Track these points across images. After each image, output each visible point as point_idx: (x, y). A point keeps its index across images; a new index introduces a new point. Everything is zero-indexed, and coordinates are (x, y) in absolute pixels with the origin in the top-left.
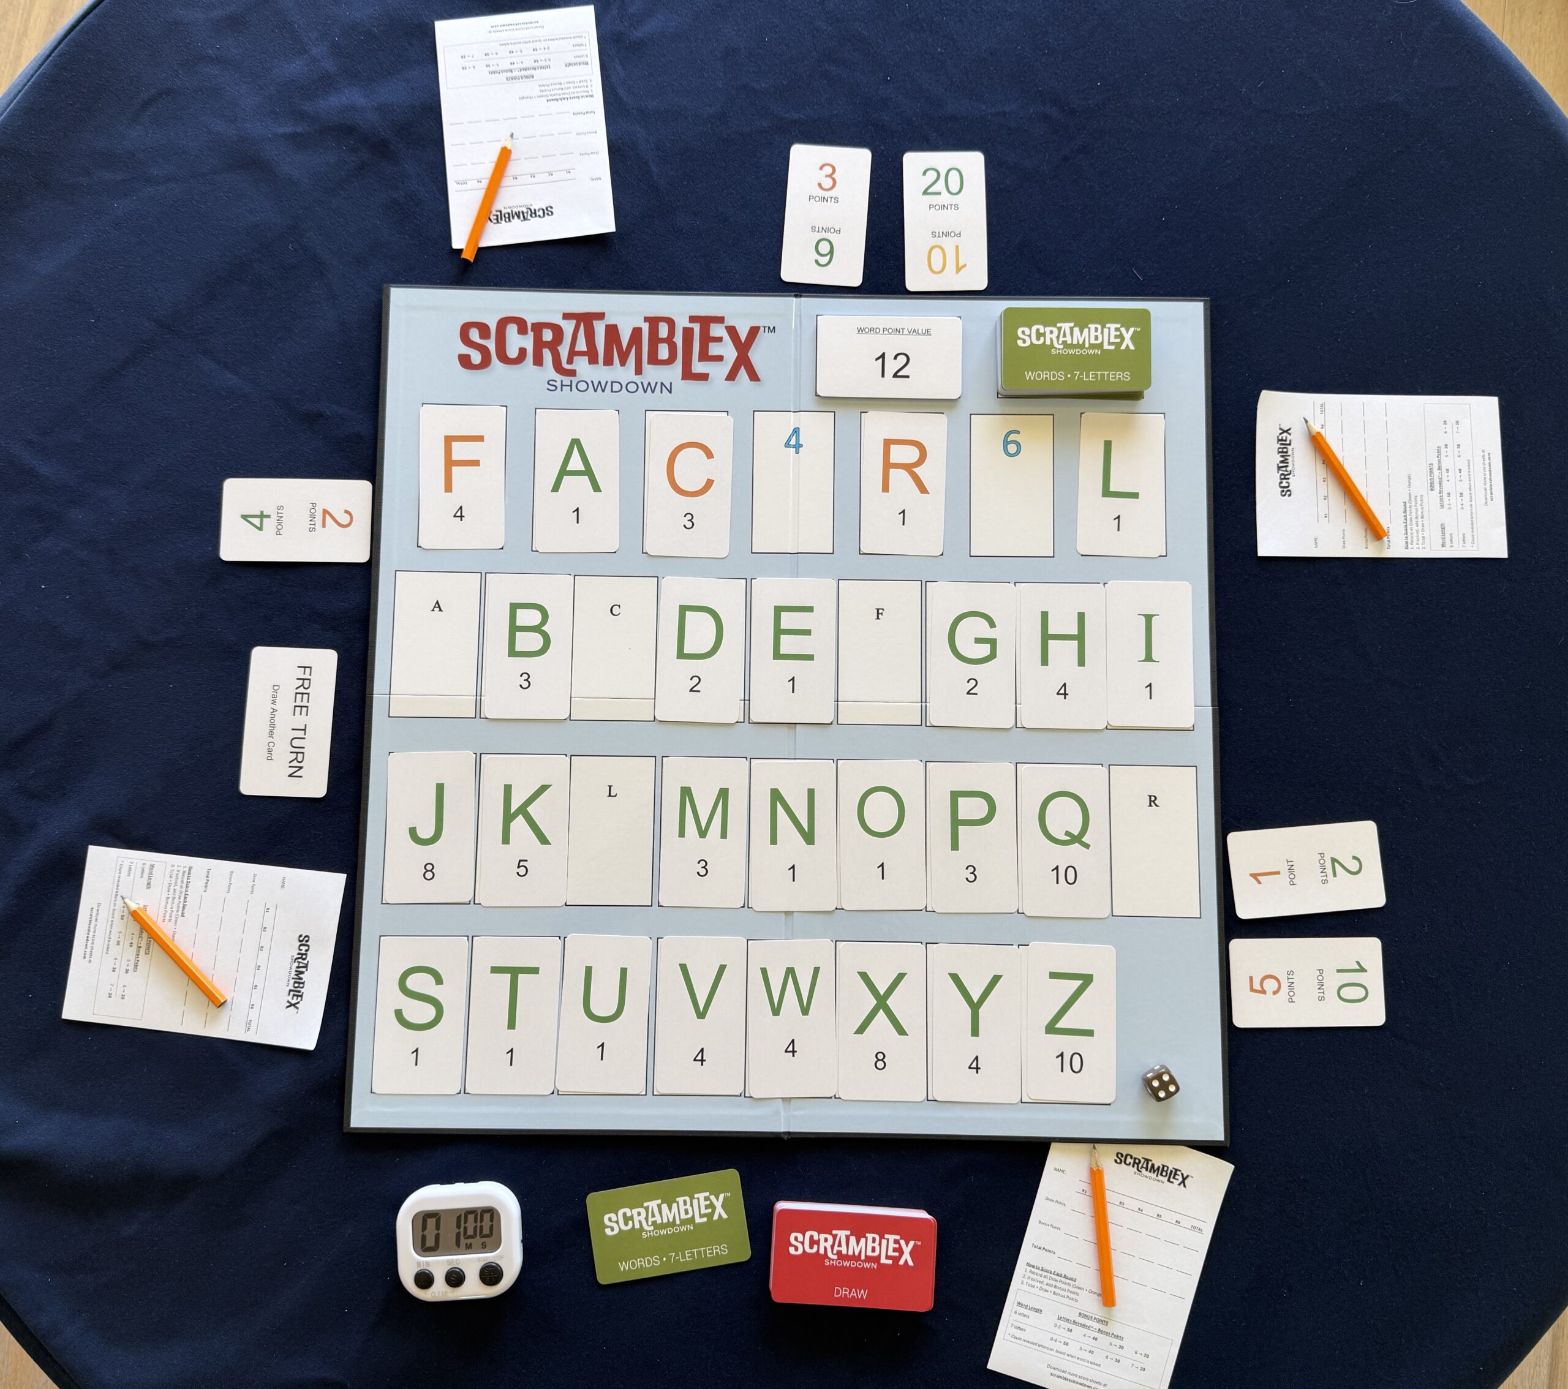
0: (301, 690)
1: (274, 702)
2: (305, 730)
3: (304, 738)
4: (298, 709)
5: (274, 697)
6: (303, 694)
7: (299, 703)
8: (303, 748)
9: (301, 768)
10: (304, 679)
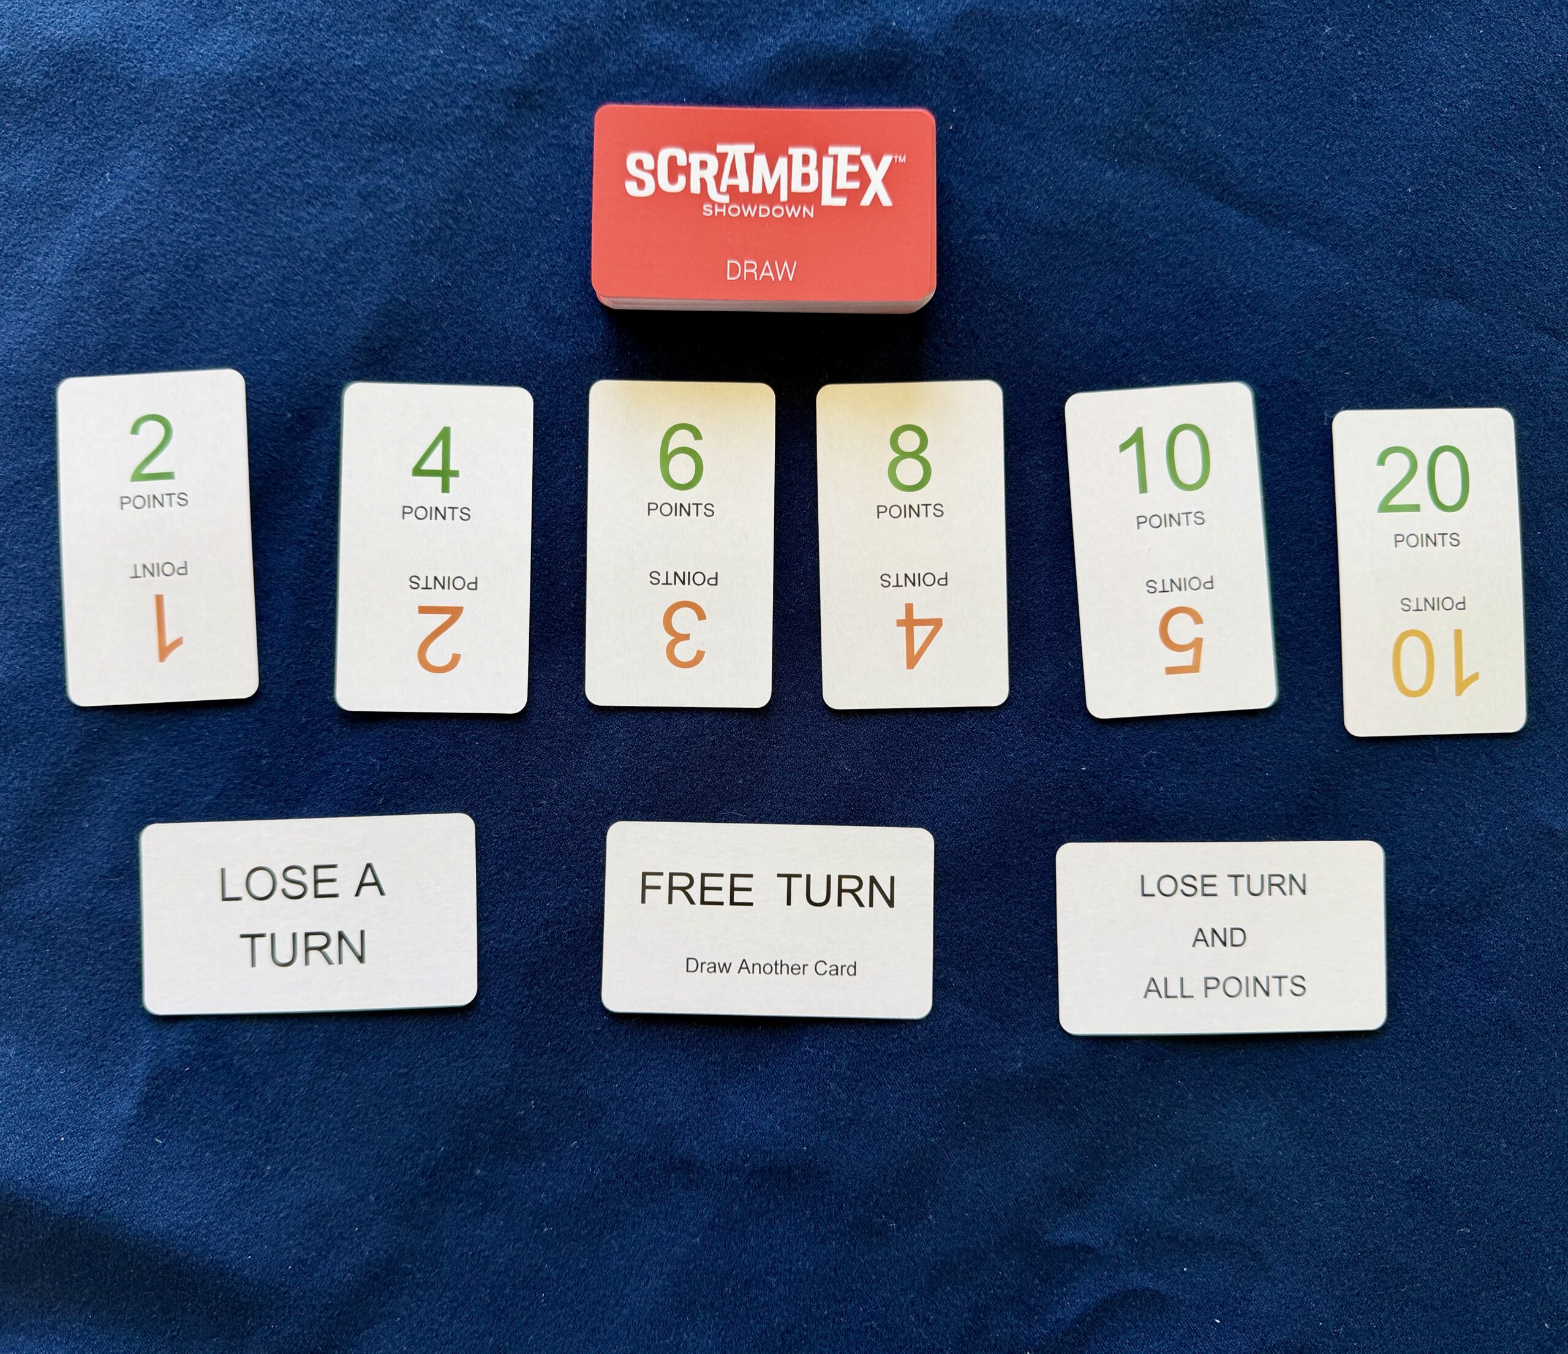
0: (695, 891)
1: (725, 968)
2: (789, 877)
3: (808, 877)
4: (739, 897)
5: (714, 967)
6: (703, 888)
7: (724, 896)
8: (829, 877)
9: (873, 880)
10: (672, 888)
